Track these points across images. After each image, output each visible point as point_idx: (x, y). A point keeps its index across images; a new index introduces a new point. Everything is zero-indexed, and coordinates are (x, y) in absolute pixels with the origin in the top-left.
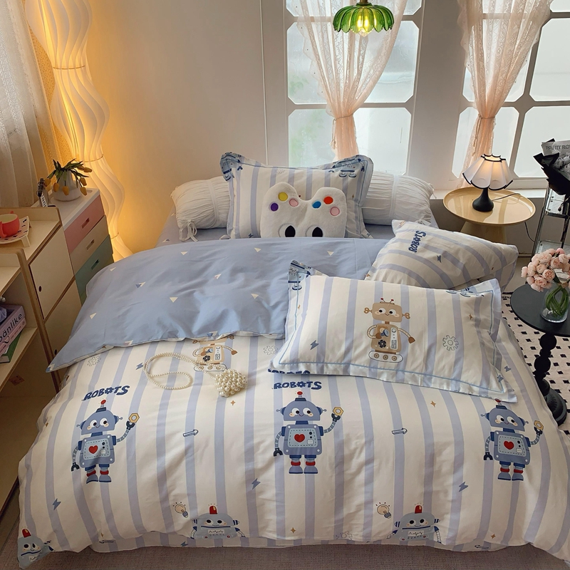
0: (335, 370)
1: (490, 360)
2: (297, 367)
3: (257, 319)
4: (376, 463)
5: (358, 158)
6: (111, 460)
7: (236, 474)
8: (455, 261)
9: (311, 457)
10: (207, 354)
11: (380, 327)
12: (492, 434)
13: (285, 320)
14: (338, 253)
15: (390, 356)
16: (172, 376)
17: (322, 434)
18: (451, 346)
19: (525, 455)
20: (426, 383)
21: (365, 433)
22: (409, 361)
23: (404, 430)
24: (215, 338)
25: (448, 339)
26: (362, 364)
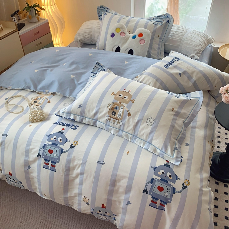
0: (89, 122)
2: (70, 116)
3: (68, 88)
4: (85, 176)
5: (166, 15)
8: (190, 77)
9: (54, 163)
10: (37, 100)
11: (115, 104)
12: (153, 179)
13: (80, 91)
14: (130, 63)
15: (117, 121)
16: (16, 106)
17: (62, 153)
18: (150, 123)
19: (169, 198)
20: (133, 140)
21: (83, 158)
22: (126, 126)
23: (104, 163)
24: (46, 93)
25: (151, 119)
26: (103, 122)
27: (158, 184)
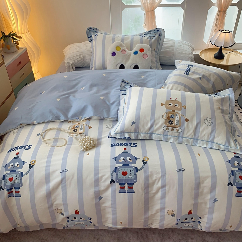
0: (145, 136)
1: (230, 131)
2: (124, 135)
4: (167, 188)
5: (157, 29)
6: (21, 185)
7: (89, 193)
8: (208, 80)
9: (131, 184)
10: (76, 129)
11: (169, 113)
12: (232, 171)
13: (118, 110)
14: (147, 77)
15: (175, 129)
16: (56, 140)
18: (209, 124)
20: (194, 143)
21: (161, 171)
22: (186, 132)
24: (80, 120)
25: (208, 119)
26: (159, 134)
27: (238, 175)
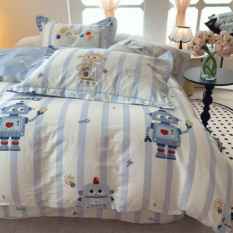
0: (55, 92)
1: (159, 87)
2: (28, 89)
3: (17, 71)
5: (109, 19)
8: (151, 52)
9: (16, 138)
11: (86, 64)
12: (152, 124)
15: (91, 82)
17: (26, 123)
18: (131, 75)
19: (177, 140)
20: (114, 100)
21: (59, 122)
22: (103, 85)
23: (88, 121)
25: (130, 71)
26: (73, 89)
27: (159, 128)
